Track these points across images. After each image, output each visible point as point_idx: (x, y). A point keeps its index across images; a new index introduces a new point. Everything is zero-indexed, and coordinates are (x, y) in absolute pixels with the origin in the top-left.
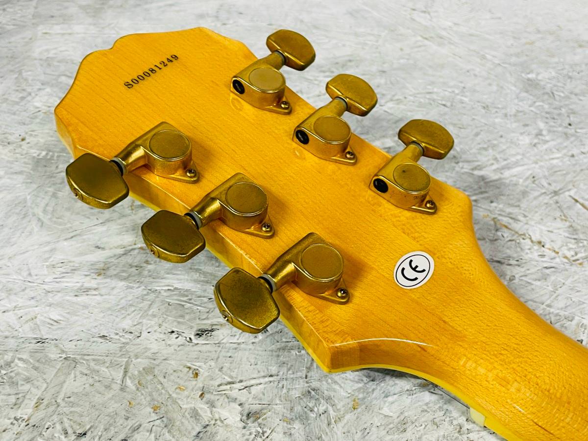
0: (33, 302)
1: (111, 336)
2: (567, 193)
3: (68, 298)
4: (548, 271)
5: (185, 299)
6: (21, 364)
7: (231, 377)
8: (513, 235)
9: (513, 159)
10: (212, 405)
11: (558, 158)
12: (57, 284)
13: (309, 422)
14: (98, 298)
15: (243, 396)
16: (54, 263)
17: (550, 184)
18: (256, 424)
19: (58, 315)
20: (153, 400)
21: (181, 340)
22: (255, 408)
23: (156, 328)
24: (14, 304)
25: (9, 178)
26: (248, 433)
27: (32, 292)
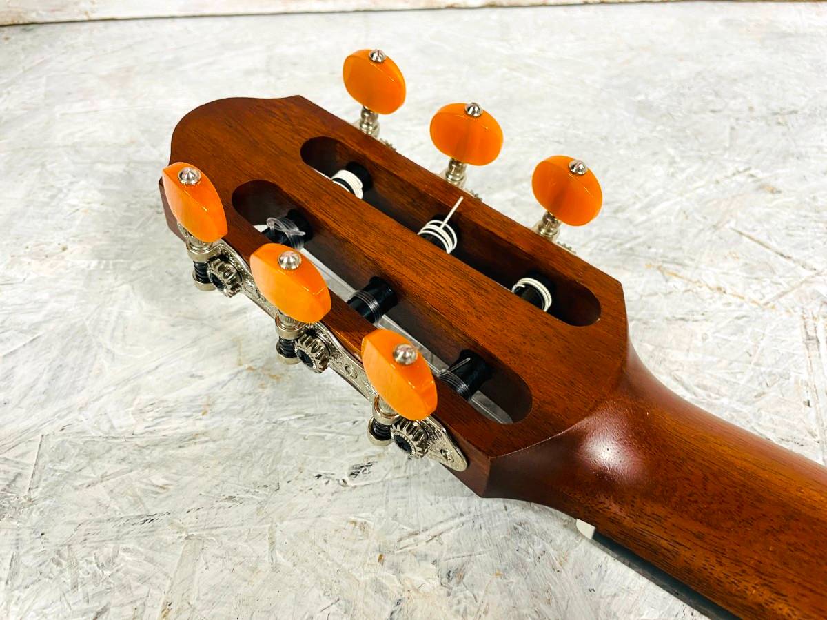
0: (124, 466)
1: (241, 496)
2: (727, 226)
3: (171, 452)
4: (741, 322)
5: (322, 427)
6: (127, 557)
7: (413, 526)
8: (687, 285)
9: (654, 194)
10: (398, 570)
11: (702, 187)
12: (152, 435)
13: (528, 570)
14: (211, 445)
15: (434, 550)
16: (140, 407)
17: (705, 218)
18: (462, 586)
19: (163, 478)
20: (319, 577)
21: (333, 485)
22: (455, 563)
23: (297, 474)
24: (100, 473)
25: (56, 301)
26: (455, 601)
27: (121, 452)
